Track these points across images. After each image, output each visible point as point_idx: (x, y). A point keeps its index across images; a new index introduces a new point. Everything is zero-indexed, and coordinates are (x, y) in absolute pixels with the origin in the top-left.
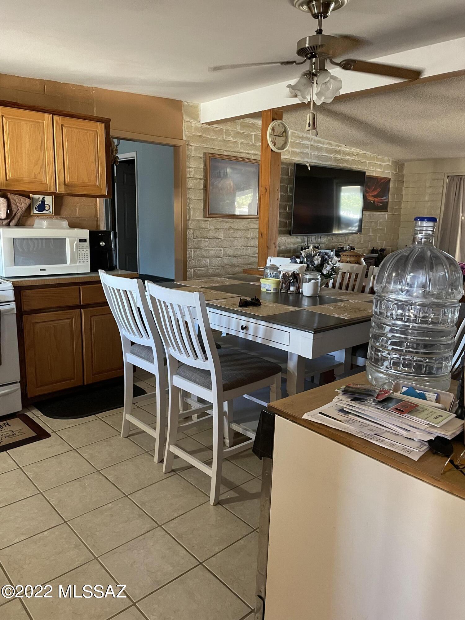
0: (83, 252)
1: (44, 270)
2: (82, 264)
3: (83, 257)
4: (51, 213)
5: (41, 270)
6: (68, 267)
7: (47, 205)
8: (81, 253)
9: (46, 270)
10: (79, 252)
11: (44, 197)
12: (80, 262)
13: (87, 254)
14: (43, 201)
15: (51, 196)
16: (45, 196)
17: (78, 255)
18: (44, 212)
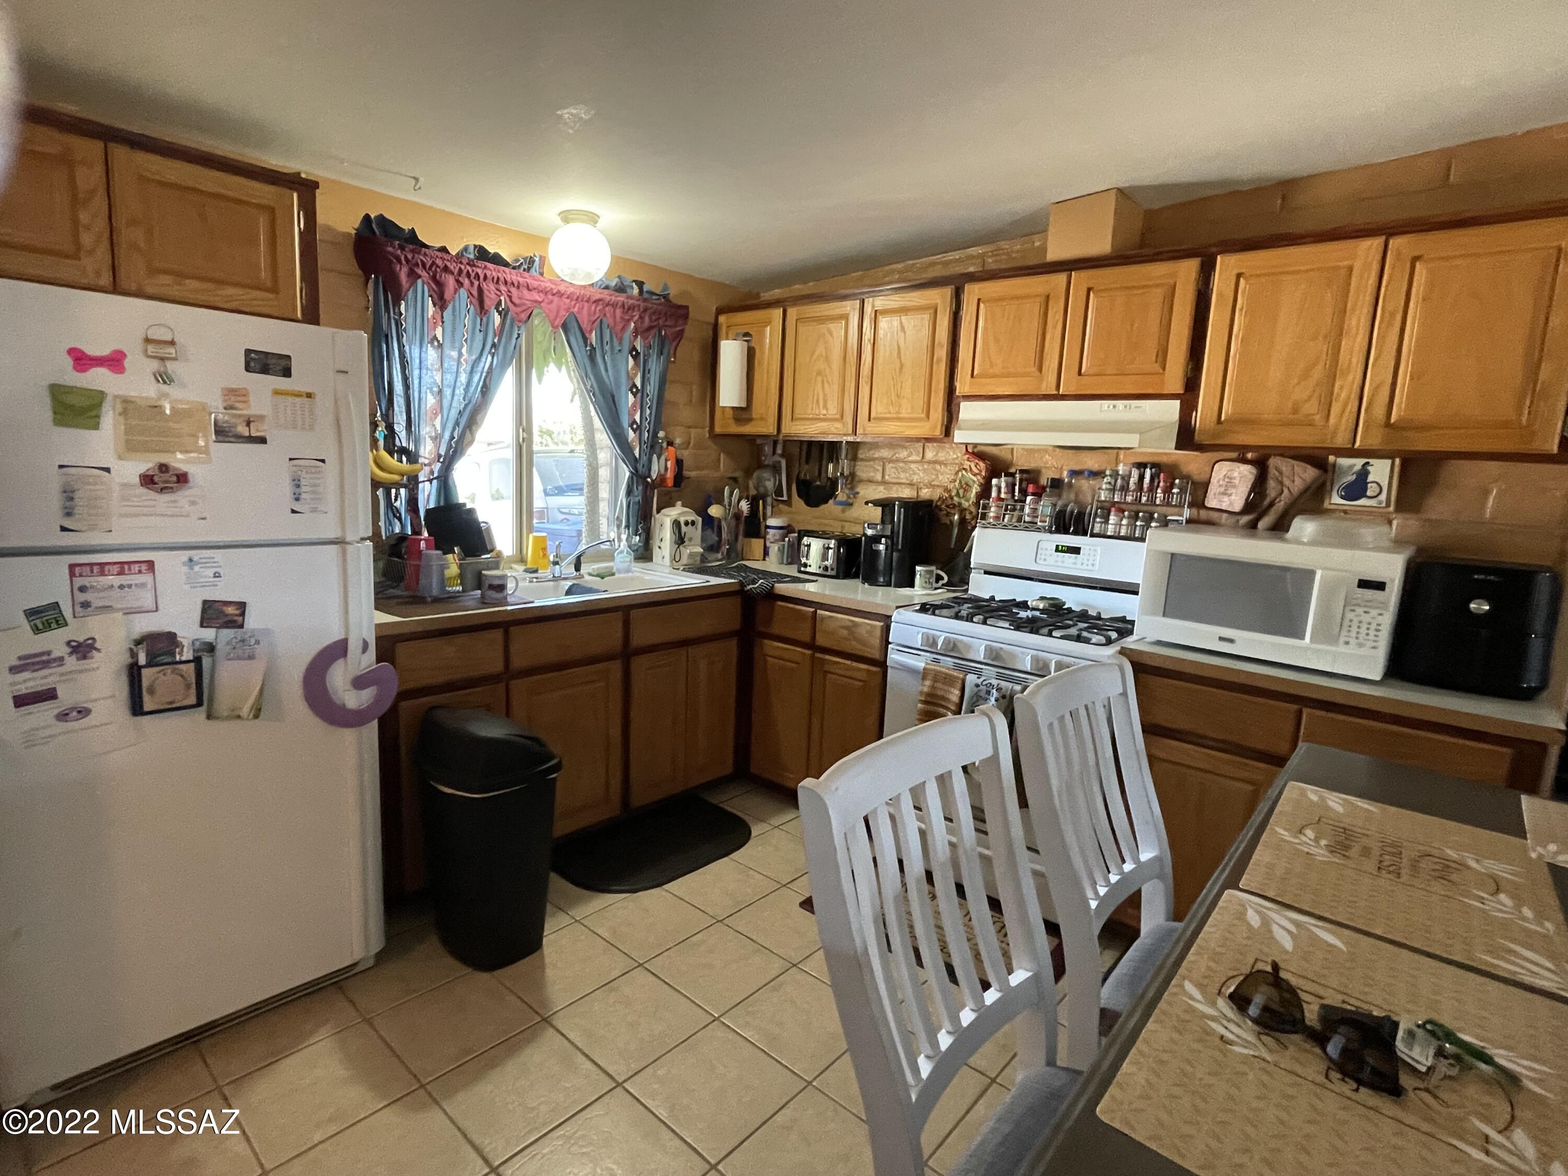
0: (1366, 618)
1: (1231, 641)
2: (1352, 649)
3: (1363, 630)
4: (1384, 505)
5: (1221, 639)
6: (1306, 649)
7: (1374, 485)
8: (1356, 620)
9: (1237, 642)
10: (1350, 615)
11: (1367, 463)
12: (1347, 643)
13: (1379, 625)
14: (1363, 474)
15: (1389, 462)
16: (1371, 461)
17: (1346, 623)
18: (1362, 502)
